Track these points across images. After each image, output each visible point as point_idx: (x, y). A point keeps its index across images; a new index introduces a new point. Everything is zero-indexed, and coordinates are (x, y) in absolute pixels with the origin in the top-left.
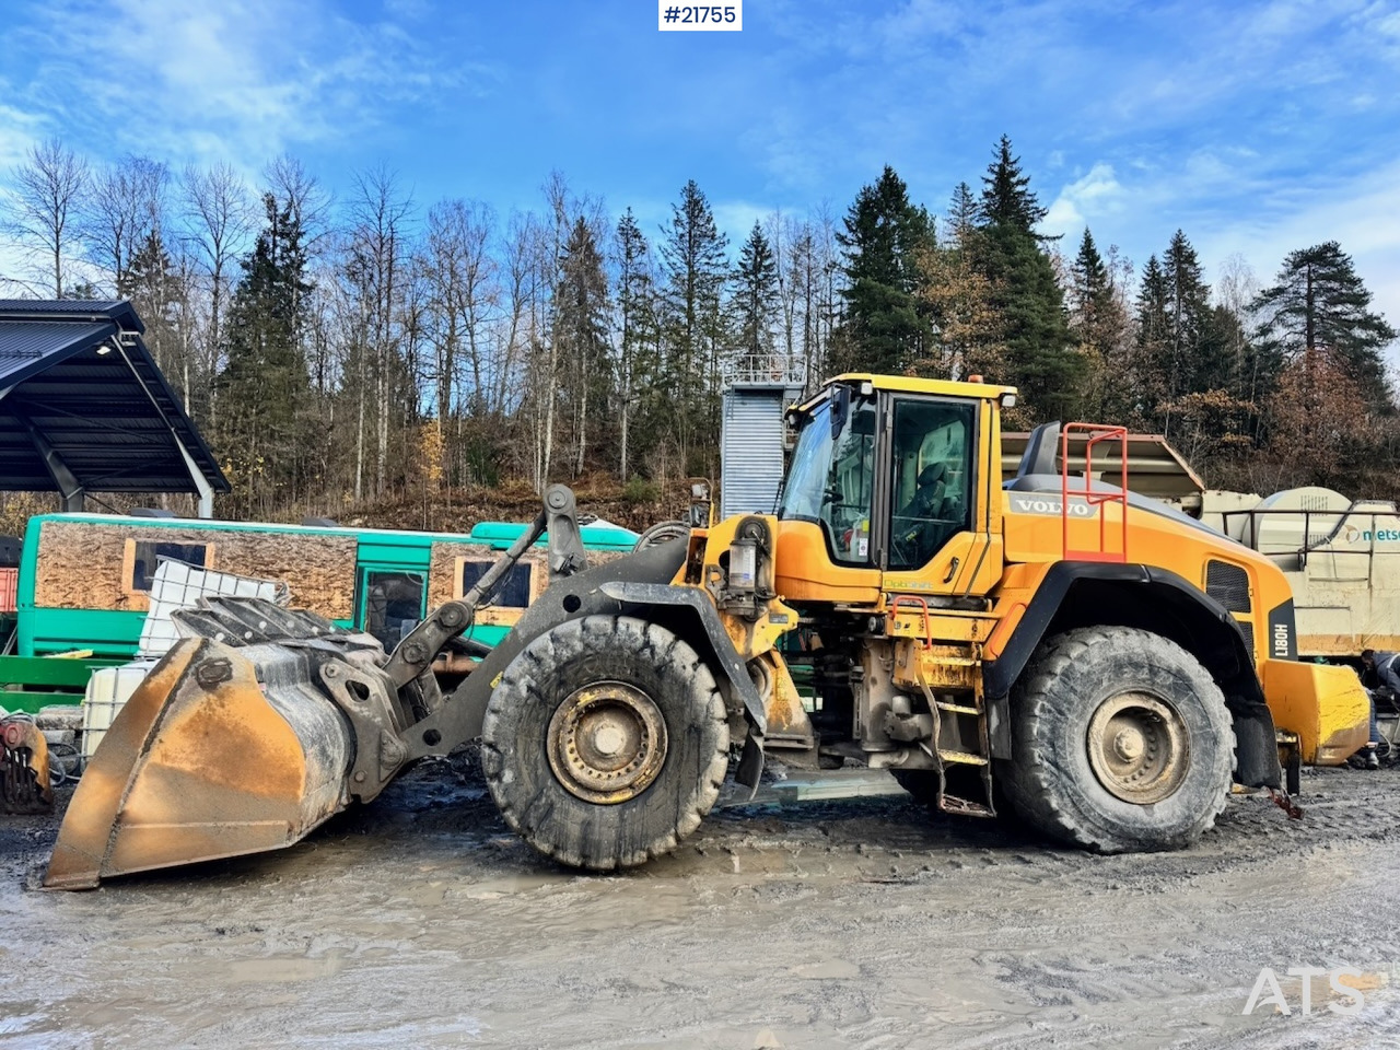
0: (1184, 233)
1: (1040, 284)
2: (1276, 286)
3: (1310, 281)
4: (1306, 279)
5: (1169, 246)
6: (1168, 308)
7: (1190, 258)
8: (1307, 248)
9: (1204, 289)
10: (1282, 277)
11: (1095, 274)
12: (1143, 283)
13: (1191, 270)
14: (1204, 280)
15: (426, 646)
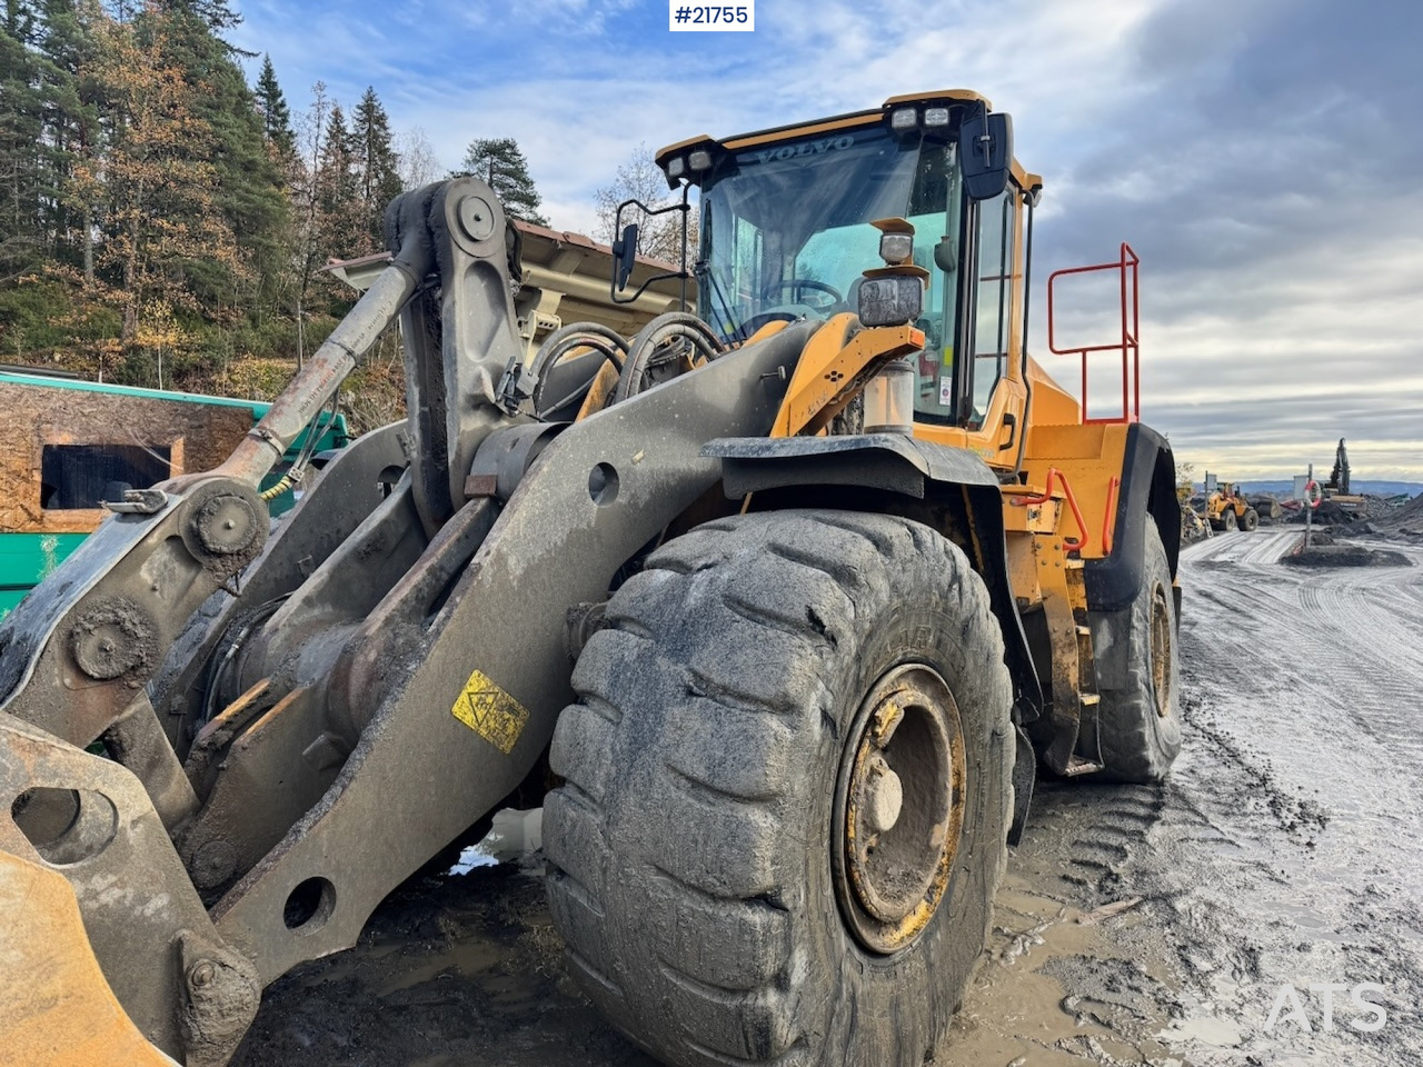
0: (375, 91)
1: (238, 103)
2: (465, 170)
3: (492, 173)
4: (488, 170)
5: (361, 102)
6: (353, 169)
7: (381, 120)
8: (490, 140)
9: (394, 156)
10: (468, 162)
11: (276, 112)
12: (328, 135)
13: (382, 133)
14: (394, 147)
15: (149, 622)
